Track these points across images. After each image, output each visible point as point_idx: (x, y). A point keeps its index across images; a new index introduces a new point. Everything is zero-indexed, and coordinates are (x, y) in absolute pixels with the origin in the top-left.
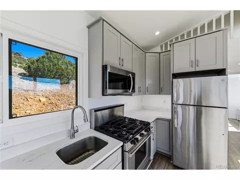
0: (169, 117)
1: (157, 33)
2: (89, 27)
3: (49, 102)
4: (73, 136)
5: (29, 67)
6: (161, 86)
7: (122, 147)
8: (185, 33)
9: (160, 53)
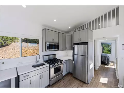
1: (70, 27)
2: (43, 30)
3: (34, 52)
4: (37, 63)
7: (49, 66)
8: (78, 28)
9: (72, 34)
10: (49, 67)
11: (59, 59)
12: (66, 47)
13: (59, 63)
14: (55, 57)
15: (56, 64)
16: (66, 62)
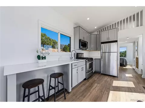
0: (100, 58)
1: (96, 27)
2: (74, 28)
6: (97, 47)
9: (97, 35)
10: (86, 62)
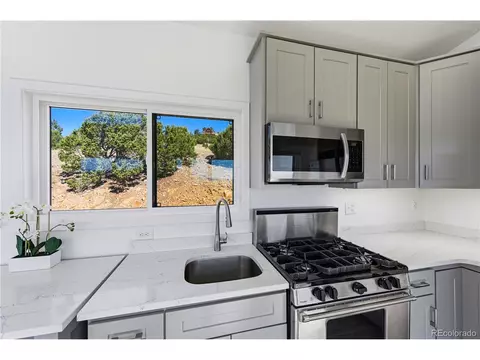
4: (218, 247)
5: (216, 146)
7: (289, 293)
11: (364, 250)
12: (425, 159)
13: (371, 285)
14: (329, 230)
15: (343, 289)
16: (430, 281)
